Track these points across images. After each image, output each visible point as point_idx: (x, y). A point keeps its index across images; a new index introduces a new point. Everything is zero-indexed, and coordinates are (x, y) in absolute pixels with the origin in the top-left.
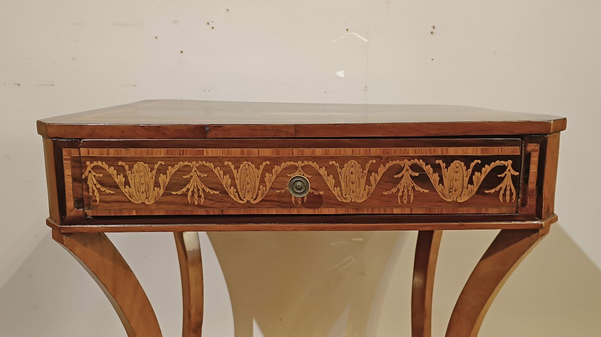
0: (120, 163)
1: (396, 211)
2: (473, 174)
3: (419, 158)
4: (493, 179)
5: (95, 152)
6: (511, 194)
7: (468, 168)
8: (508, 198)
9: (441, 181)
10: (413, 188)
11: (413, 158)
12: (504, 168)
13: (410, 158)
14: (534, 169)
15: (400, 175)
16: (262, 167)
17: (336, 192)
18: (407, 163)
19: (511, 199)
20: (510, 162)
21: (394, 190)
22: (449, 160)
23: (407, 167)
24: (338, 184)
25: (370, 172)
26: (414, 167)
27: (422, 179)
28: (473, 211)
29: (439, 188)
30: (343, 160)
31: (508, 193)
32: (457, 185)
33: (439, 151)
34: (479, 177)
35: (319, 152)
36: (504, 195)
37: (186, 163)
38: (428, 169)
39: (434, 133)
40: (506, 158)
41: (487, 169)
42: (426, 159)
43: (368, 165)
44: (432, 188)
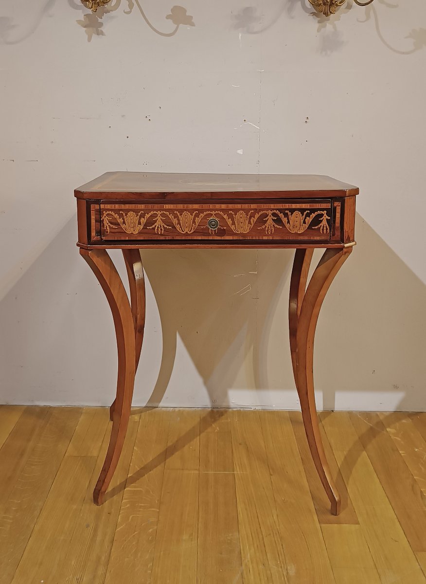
0: (121, 212)
1: (265, 238)
2: (305, 218)
3: (276, 209)
4: (317, 221)
5: (108, 206)
6: (327, 229)
7: (303, 215)
8: (325, 231)
9: (289, 222)
10: (274, 225)
11: (274, 209)
12: (322, 215)
13: (272, 210)
14: (338, 215)
15: (266, 219)
16: (194, 214)
17: (233, 227)
18: (270, 213)
19: (327, 232)
20: (325, 212)
21: (263, 227)
22: (292, 211)
24: (233, 223)
25: (250, 217)
26: (274, 215)
27: (278, 221)
28: (306, 238)
29: (287, 226)
30: (236, 211)
31: (325, 228)
32: (297, 224)
33: (287, 206)
34: (309, 220)
35: (223, 206)
36: (323, 229)
37: (155, 212)
38: (281, 215)
39: (284, 196)
40: (323, 210)
41: (313, 215)
42: (281, 210)
43: (250, 213)
44: (284, 226)
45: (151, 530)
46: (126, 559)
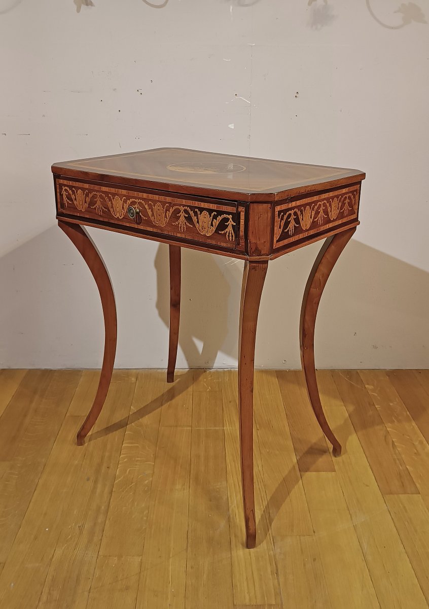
0: (73, 189)
1: (179, 235)
2: (213, 220)
3: (188, 206)
4: (222, 226)
5: (65, 182)
6: (232, 236)
7: (210, 216)
8: (231, 238)
9: (198, 222)
10: (185, 223)
11: (185, 206)
12: (227, 220)
13: (184, 206)
14: (242, 222)
15: (179, 215)
16: (123, 200)
17: (152, 218)
18: (182, 209)
19: (232, 239)
20: (231, 216)
21: (177, 223)
22: (201, 210)
23: (182, 211)
24: (153, 215)
25: (166, 210)
26: (186, 211)
27: (189, 219)
28: (214, 242)
29: (197, 225)
30: (155, 202)
31: (230, 235)
32: (205, 225)
33: (197, 204)
34: (216, 222)
35: (145, 195)
36: (229, 236)
37: (96, 193)
38: (191, 213)
39: (193, 193)
40: (228, 213)
41: (220, 218)
42: (192, 208)
43: (165, 206)
44: (194, 226)
45: (147, 481)
46: (124, 508)
